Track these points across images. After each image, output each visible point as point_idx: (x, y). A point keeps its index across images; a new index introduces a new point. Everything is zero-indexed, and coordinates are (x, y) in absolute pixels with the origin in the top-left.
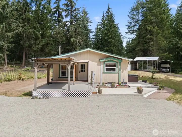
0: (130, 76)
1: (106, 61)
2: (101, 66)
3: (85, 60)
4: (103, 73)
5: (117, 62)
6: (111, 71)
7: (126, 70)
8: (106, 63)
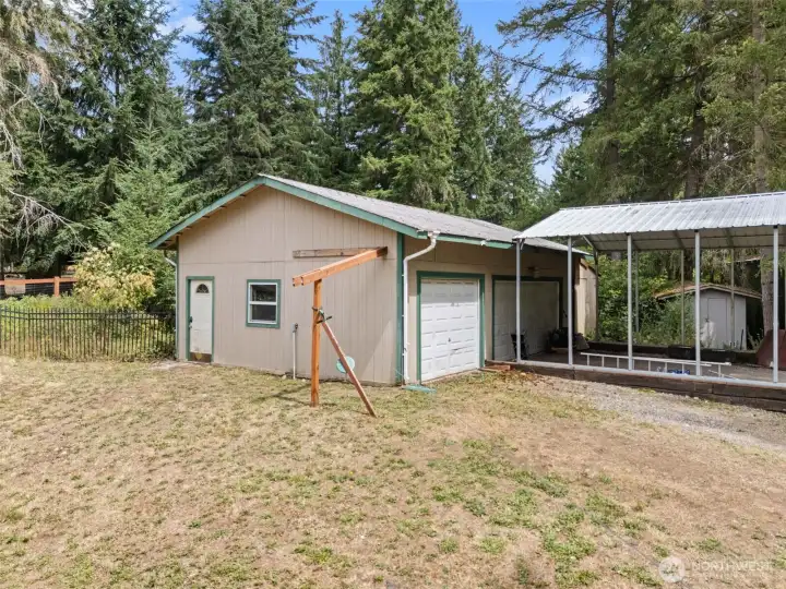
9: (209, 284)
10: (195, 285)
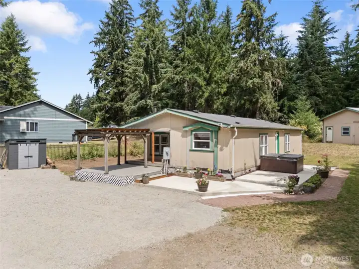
0: (278, 159)
1: (195, 130)
2: (187, 137)
3: (166, 129)
4: (190, 150)
5: (212, 131)
6: (203, 148)
7: (227, 146)
8: (193, 133)
9: (332, 128)
10: (328, 128)
